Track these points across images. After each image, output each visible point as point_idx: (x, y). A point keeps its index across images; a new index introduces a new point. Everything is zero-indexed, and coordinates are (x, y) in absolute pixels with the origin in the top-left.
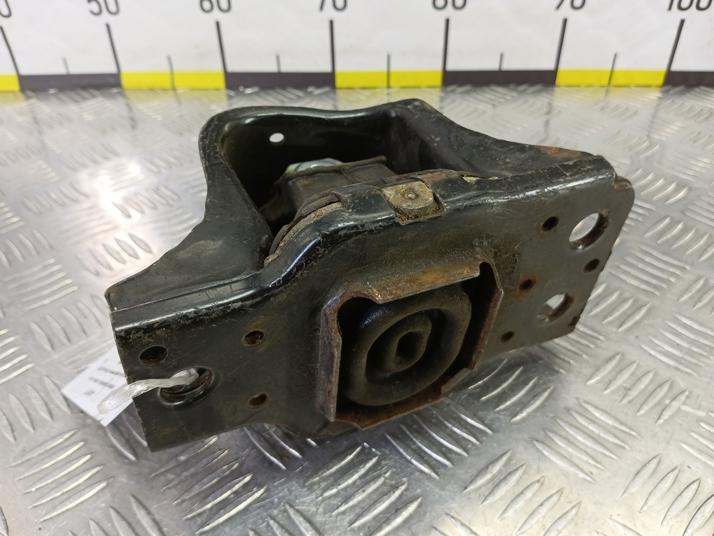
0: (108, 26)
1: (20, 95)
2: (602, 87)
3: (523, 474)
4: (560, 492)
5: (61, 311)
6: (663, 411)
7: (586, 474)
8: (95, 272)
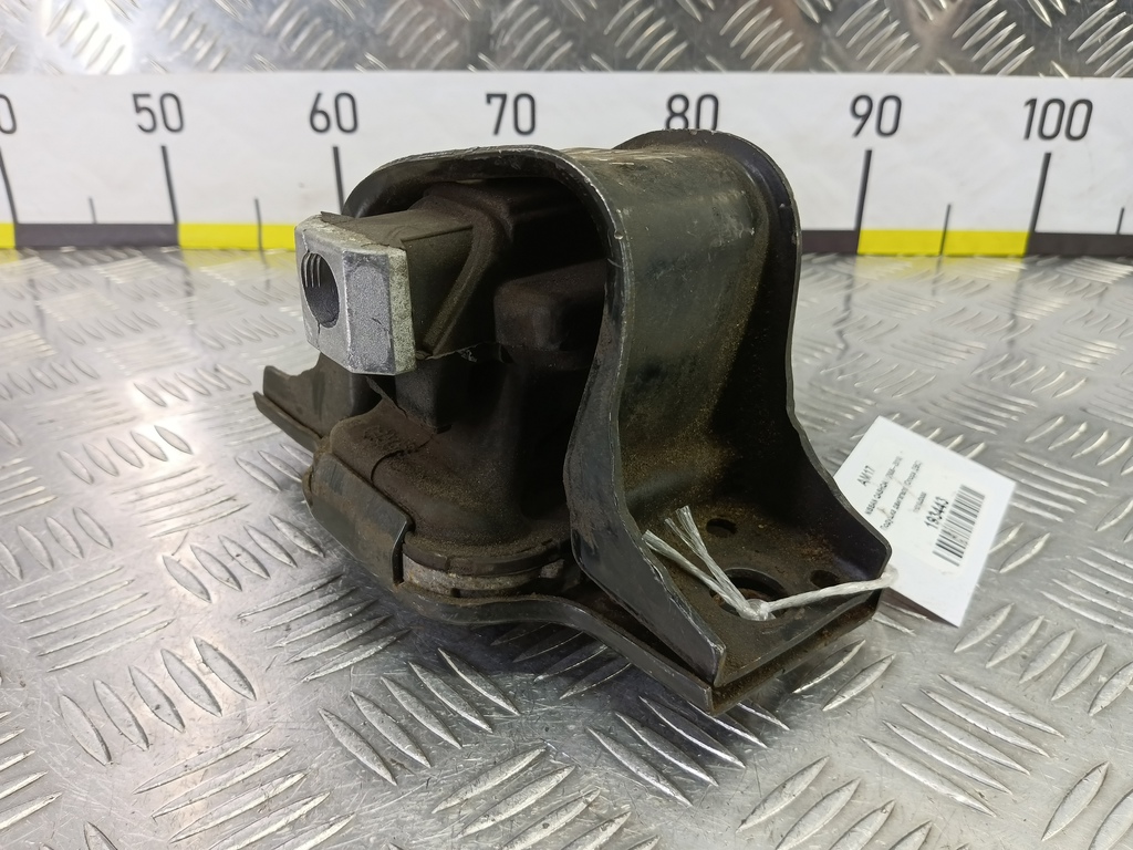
0: (164, 150)
1: (15, 252)
2: (930, 256)
3: (852, 797)
4: (928, 827)
5: (17, 531)
6: (1099, 693)
7: (971, 796)
8: (88, 478)
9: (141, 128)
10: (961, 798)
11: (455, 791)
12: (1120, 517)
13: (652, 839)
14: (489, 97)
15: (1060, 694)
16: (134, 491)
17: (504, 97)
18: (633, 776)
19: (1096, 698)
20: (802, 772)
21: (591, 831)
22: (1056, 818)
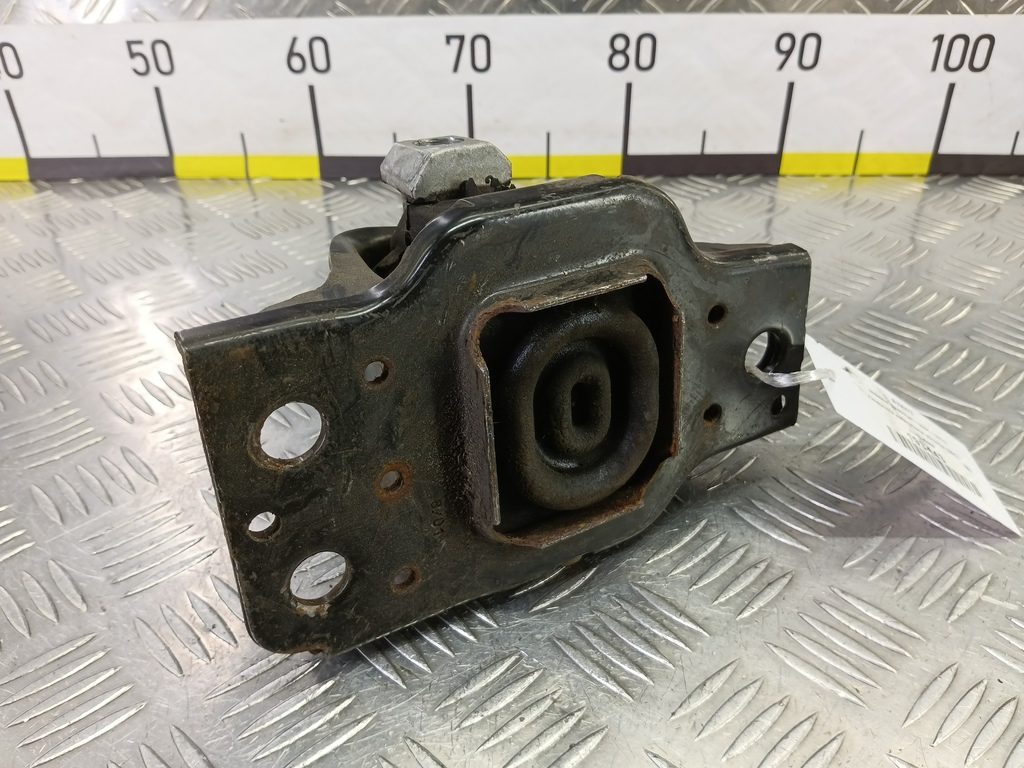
0: (157, 90)
1: (29, 184)
2: (845, 176)
3: (757, 693)
4: (814, 717)
5: (77, 469)
6: (957, 603)
7: (850, 692)
8: (128, 418)
9: (135, 71)
10: (843, 694)
11: (451, 693)
12: (989, 441)
13: (603, 729)
14: (449, 39)
15: (926, 605)
16: (169, 430)
17: (462, 38)
18: (589, 677)
19: (954, 607)
20: (718, 673)
21: (556, 723)
22: (914, 710)
